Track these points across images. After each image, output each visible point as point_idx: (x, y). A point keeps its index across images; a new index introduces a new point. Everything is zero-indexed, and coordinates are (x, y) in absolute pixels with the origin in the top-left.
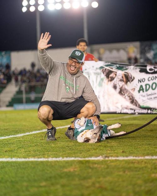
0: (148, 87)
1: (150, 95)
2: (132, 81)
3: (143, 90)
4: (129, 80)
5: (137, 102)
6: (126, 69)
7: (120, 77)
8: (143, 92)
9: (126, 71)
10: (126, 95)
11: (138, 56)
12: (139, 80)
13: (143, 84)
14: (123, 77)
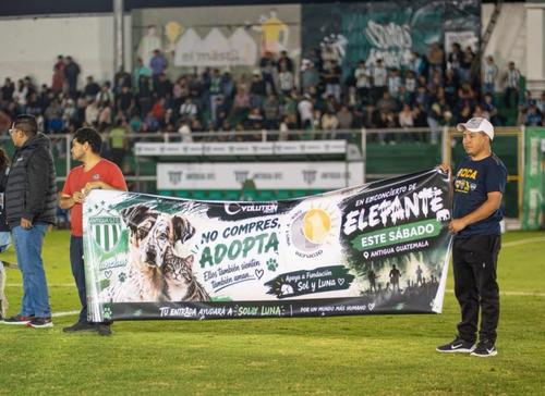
0: (221, 251)
1: (226, 271)
2: (187, 239)
3: (209, 259)
4: (182, 234)
5: (202, 288)
6: (179, 209)
7: (162, 229)
8: (211, 264)
9: (178, 214)
10: (177, 272)
11: (295, 53)
12: (204, 235)
13: (212, 245)
14: (168, 229)
